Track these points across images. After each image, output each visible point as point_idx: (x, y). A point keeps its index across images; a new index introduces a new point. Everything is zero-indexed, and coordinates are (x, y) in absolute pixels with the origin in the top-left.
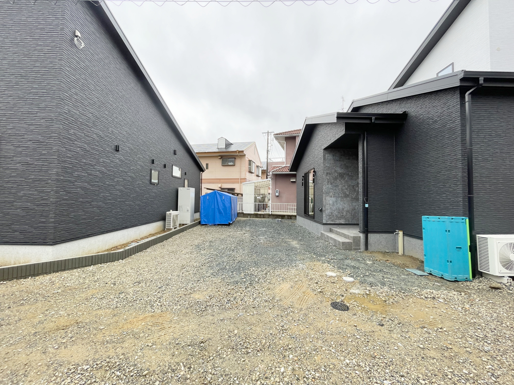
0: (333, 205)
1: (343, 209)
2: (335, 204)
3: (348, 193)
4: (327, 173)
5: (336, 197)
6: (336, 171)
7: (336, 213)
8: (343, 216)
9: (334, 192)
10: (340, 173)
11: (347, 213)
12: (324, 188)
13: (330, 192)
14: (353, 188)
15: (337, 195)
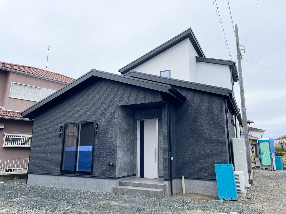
0: (122, 159)
1: (126, 162)
2: (123, 158)
3: (129, 148)
4: (120, 129)
5: (124, 151)
6: (124, 127)
7: (123, 166)
8: (126, 168)
9: (123, 147)
10: (126, 129)
11: (128, 166)
12: (118, 142)
13: (120, 146)
14: (131, 143)
15: (124, 149)
